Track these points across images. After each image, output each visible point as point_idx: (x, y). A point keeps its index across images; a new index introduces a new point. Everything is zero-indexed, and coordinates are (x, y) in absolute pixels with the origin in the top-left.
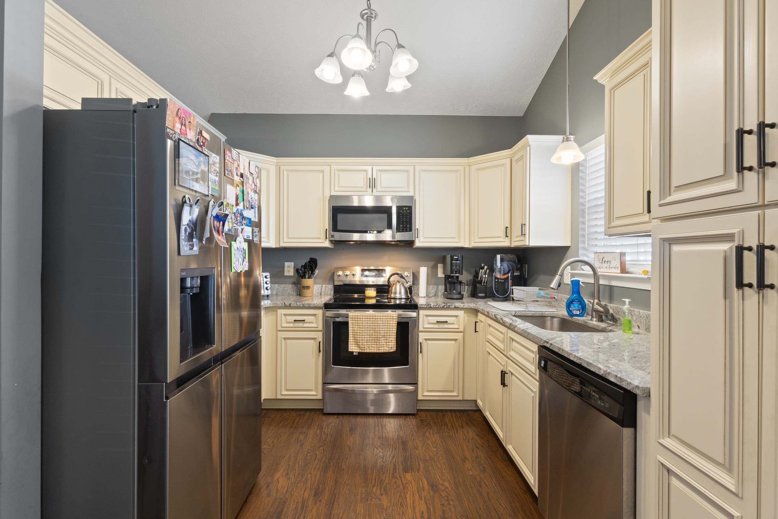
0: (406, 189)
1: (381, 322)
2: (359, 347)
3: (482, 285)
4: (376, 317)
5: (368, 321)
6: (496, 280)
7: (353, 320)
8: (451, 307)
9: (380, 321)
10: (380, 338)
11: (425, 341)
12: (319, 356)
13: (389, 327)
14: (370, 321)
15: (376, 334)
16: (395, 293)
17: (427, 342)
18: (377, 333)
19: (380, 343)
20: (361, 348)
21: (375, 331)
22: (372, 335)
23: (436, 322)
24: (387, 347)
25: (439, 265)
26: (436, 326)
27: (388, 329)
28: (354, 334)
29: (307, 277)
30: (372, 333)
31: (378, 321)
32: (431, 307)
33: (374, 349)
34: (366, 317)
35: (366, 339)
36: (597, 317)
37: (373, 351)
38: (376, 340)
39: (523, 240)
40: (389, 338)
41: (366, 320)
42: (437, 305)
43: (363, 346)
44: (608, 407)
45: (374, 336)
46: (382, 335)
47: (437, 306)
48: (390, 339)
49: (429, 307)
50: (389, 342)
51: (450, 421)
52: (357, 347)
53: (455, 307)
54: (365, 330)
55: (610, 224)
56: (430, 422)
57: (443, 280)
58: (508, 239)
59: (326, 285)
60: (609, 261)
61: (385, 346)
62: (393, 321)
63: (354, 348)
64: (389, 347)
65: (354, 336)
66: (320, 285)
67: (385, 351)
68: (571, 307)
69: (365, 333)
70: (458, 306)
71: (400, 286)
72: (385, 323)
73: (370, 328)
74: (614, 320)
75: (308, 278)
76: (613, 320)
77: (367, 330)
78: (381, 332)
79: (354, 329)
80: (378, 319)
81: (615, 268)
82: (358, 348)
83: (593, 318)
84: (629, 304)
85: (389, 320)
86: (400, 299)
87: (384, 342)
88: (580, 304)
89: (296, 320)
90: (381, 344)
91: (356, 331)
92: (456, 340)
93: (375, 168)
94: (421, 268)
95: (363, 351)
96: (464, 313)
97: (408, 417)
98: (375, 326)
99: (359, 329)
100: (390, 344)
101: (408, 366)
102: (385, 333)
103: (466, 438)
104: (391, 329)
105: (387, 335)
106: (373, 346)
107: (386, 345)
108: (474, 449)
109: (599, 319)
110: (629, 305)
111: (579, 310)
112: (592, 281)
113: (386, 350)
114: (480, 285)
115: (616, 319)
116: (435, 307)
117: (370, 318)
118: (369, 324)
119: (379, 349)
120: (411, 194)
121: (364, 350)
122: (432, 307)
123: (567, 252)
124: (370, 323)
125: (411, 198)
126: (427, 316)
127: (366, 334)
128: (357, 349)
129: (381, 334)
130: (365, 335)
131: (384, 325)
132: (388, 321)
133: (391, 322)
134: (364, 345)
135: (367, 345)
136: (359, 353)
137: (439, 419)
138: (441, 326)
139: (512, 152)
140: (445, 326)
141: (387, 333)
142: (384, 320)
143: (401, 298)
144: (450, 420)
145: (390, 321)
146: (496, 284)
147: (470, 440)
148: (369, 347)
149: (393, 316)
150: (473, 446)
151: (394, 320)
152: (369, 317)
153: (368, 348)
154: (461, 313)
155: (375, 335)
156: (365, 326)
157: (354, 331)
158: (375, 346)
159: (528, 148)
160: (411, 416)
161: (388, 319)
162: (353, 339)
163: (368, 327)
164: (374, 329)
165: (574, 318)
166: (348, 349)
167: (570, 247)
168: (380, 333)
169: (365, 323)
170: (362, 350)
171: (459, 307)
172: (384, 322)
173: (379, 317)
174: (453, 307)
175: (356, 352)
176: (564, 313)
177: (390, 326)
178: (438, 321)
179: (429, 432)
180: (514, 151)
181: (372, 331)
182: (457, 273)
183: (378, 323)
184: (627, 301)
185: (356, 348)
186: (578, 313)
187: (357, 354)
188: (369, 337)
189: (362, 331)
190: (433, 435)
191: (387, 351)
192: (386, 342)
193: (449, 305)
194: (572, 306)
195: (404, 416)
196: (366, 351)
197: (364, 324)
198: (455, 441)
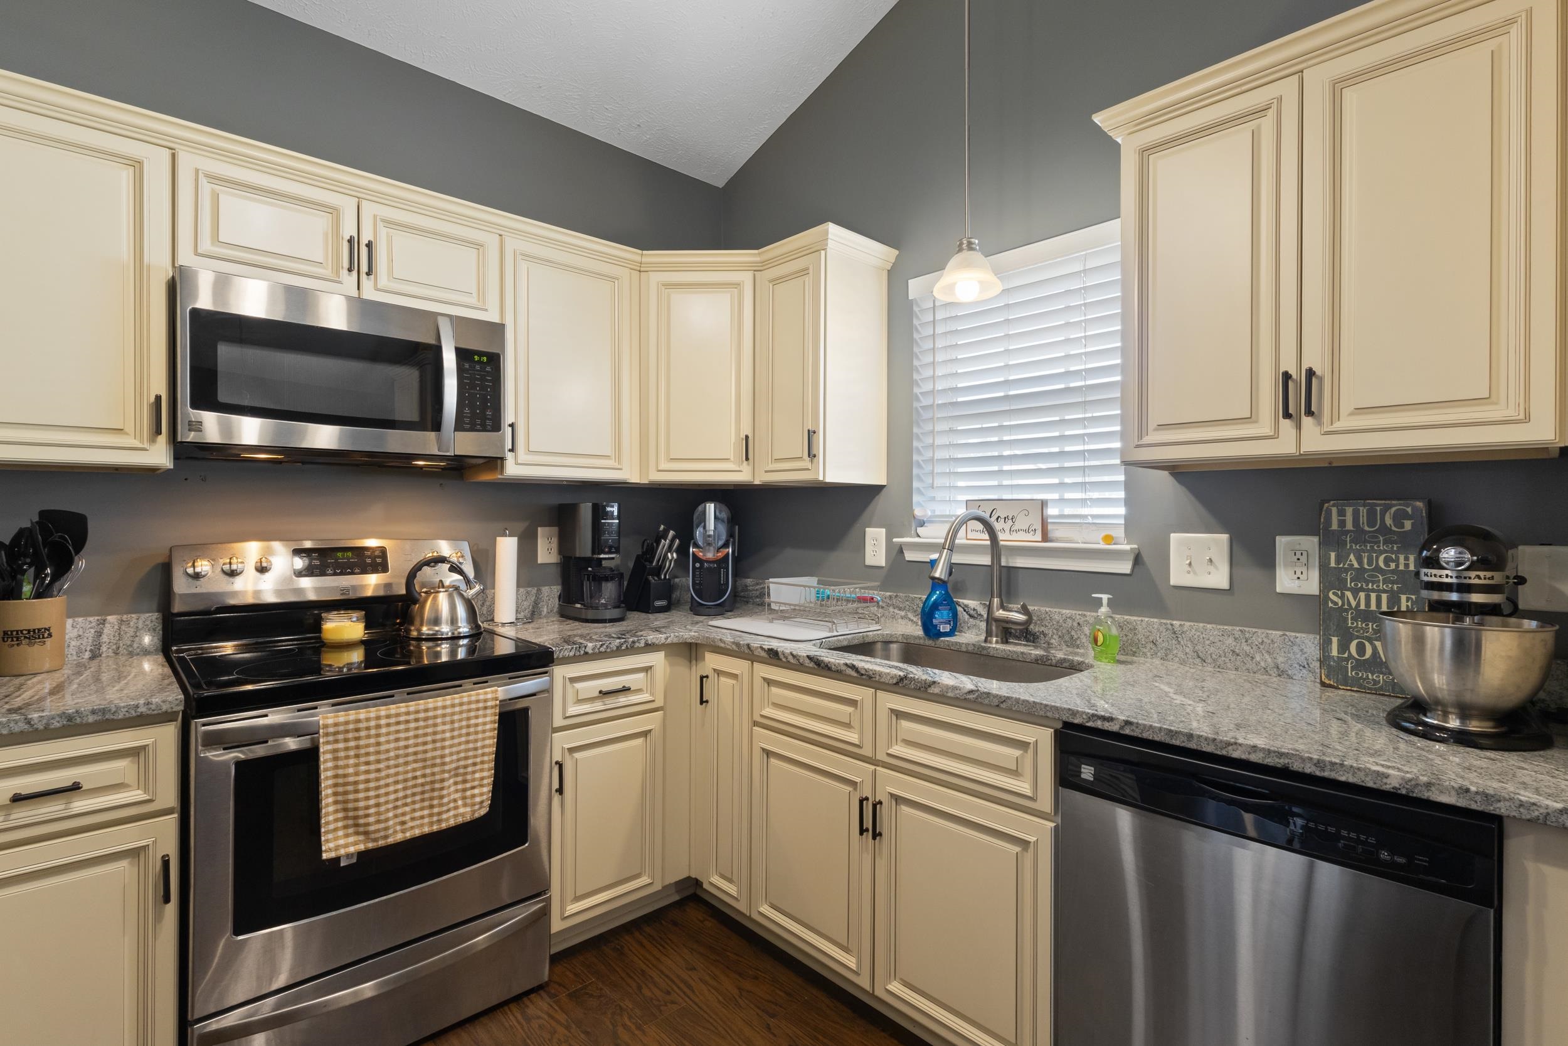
0: (472, 300)
1: (447, 727)
2: (366, 833)
3: (660, 578)
4: (431, 714)
5: (398, 732)
6: (698, 565)
7: (336, 741)
8: (637, 645)
9: (444, 724)
10: (442, 780)
11: (568, 754)
12: (159, 918)
13: (471, 738)
14: (407, 730)
15: (428, 771)
16: (436, 621)
17: (573, 757)
18: (434, 765)
19: (442, 797)
20: (373, 836)
21: (425, 760)
22: (415, 778)
23: (596, 694)
24: (465, 805)
25: (539, 529)
26: (598, 706)
27: (471, 746)
28: (340, 789)
29: (27, 589)
30: (414, 770)
31: (435, 725)
32: (586, 653)
33: (422, 825)
34: (393, 720)
35: (392, 797)
36: (999, 634)
37: (417, 832)
38: (431, 791)
39: (808, 469)
40: (474, 772)
41: (393, 729)
42: (602, 645)
43: (382, 826)
44: (1427, 864)
45: (420, 781)
46: (449, 771)
47: (602, 649)
48: (477, 775)
49: (582, 652)
50: (473, 788)
51: (647, 963)
52: (357, 833)
53: (647, 645)
54: (388, 767)
55: (1141, 439)
56: (601, 989)
57: (555, 573)
58: (748, 464)
59: (125, 617)
60: (1010, 518)
61: (460, 803)
62: (485, 716)
63: (342, 842)
64: (473, 805)
65: (340, 798)
66: (91, 619)
67: (460, 820)
68: (935, 618)
69: (388, 776)
70: (654, 641)
71: (451, 596)
72: (460, 728)
73: (407, 755)
74: (1028, 636)
75: (39, 595)
76: (1026, 637)
77: (396, 766)
78: (447, 759)
79: (340, 772)
80: (435, 717)
81: (1027, 531)
82: (361, 838)
83: (991, 636)
84: (1108, 604)
85: (472, 714)
86: (455, 638)
87: (457, 791)
88: (950, 610)
89: (24, 792)
90: (445, 800)
91: (351, 779)
92: (645, 734)
93: (368, 209)
94: (499, 539)
95: (381, 843)
96: (666, 656)
97: (528, 1003)
98: (425, 743)
99: (363, 768)
100: (476, 791)
101: (527, 845)
102: (458, 760)
103: (725, 999)
104: (479, 744)
105: (465, 767)
106: (418, 814)
107: (464, 798)
108: (769, 1025)
109: (1002, 639)
110: (1108, 606)
111: (950, 621)
112: (986, 560)
113: (463, 815)
114: (656, 578)
115: (1034, 635)
116: (597, 650)
117: (407, 722)
118: (402, 744)
119: (439, 821)
120: (493, 317)
121: (386, 837)
122: (590, 652)
123: (874, 497)
124: (407, 739)
125: (497, 330)
126: (573, 680)
127: (391, 780)
128: (355, 843)
129: (447, 768)
130: (387, 785)
131: (456, 733)
132: (468, 719)
133: (480, 720)
134: (387, 820)
135: (396, 816)
136: (360, 854)
137: (618, 969)
138: (611, 702)
139: (758, 259)
140: (621, 700)
141: (466, 758)
142: (456, 717)
143: (456, 635)
144: (647, 960)
145: (477, 717)
146: (698, 573)
147: (737, 997)
148: (403, 823)
149: (485, 701)
150: (758, 1014)
151: (489, 711)
152: (402, 719)
153: (398, 828)
154: (657, 659)
155: (424, 776)
156: (388, 751)
157: (340, 781)
158: (426, 812)
159: (823, 253)
160: (532, 996)
161: (469, 711)
162: (336, 811)
163: (401, 752)
164: (420, 756)
165: (942, 641)
166: (320, 852)
167: (882, 487)
168: (444, 764)
169: (388, 742)
170: (375, 840)
171: (657, 642)
172: (456, 725)
173: (440, 712)
174: (642, 645)
175: (349, 856)
176: (915, 630)
177: (476, 733)
178: (604, 689)
179: (624, 1026)
180: (765, 257)
181: (415, 765)
182: (613, 550)
183: (435, 733)
184: (1105, 597)
185: (351, 839)
186: (947, 628)
187: (354, 860)
188: (405, 789)
189: (378, 770)
190: (644, 1032)
191: (468, 818)
192: (464, 790)
193: (634, 642)
194: (936, 616)
195: (513, 1006)
196: (391, 840)
197: (383, 748)
198: (708, 1021)
